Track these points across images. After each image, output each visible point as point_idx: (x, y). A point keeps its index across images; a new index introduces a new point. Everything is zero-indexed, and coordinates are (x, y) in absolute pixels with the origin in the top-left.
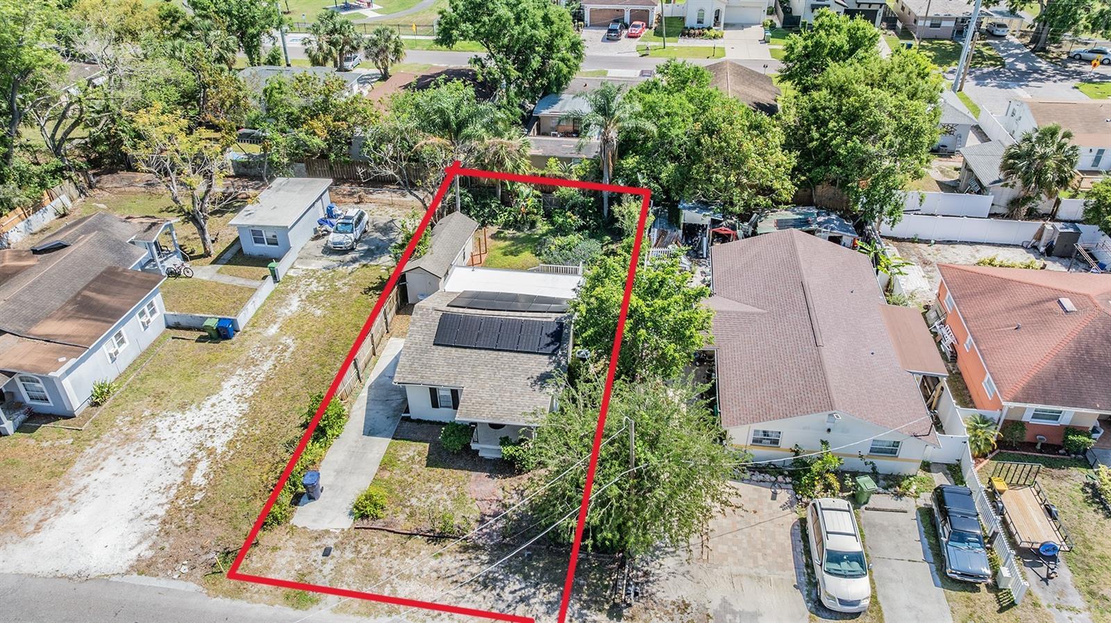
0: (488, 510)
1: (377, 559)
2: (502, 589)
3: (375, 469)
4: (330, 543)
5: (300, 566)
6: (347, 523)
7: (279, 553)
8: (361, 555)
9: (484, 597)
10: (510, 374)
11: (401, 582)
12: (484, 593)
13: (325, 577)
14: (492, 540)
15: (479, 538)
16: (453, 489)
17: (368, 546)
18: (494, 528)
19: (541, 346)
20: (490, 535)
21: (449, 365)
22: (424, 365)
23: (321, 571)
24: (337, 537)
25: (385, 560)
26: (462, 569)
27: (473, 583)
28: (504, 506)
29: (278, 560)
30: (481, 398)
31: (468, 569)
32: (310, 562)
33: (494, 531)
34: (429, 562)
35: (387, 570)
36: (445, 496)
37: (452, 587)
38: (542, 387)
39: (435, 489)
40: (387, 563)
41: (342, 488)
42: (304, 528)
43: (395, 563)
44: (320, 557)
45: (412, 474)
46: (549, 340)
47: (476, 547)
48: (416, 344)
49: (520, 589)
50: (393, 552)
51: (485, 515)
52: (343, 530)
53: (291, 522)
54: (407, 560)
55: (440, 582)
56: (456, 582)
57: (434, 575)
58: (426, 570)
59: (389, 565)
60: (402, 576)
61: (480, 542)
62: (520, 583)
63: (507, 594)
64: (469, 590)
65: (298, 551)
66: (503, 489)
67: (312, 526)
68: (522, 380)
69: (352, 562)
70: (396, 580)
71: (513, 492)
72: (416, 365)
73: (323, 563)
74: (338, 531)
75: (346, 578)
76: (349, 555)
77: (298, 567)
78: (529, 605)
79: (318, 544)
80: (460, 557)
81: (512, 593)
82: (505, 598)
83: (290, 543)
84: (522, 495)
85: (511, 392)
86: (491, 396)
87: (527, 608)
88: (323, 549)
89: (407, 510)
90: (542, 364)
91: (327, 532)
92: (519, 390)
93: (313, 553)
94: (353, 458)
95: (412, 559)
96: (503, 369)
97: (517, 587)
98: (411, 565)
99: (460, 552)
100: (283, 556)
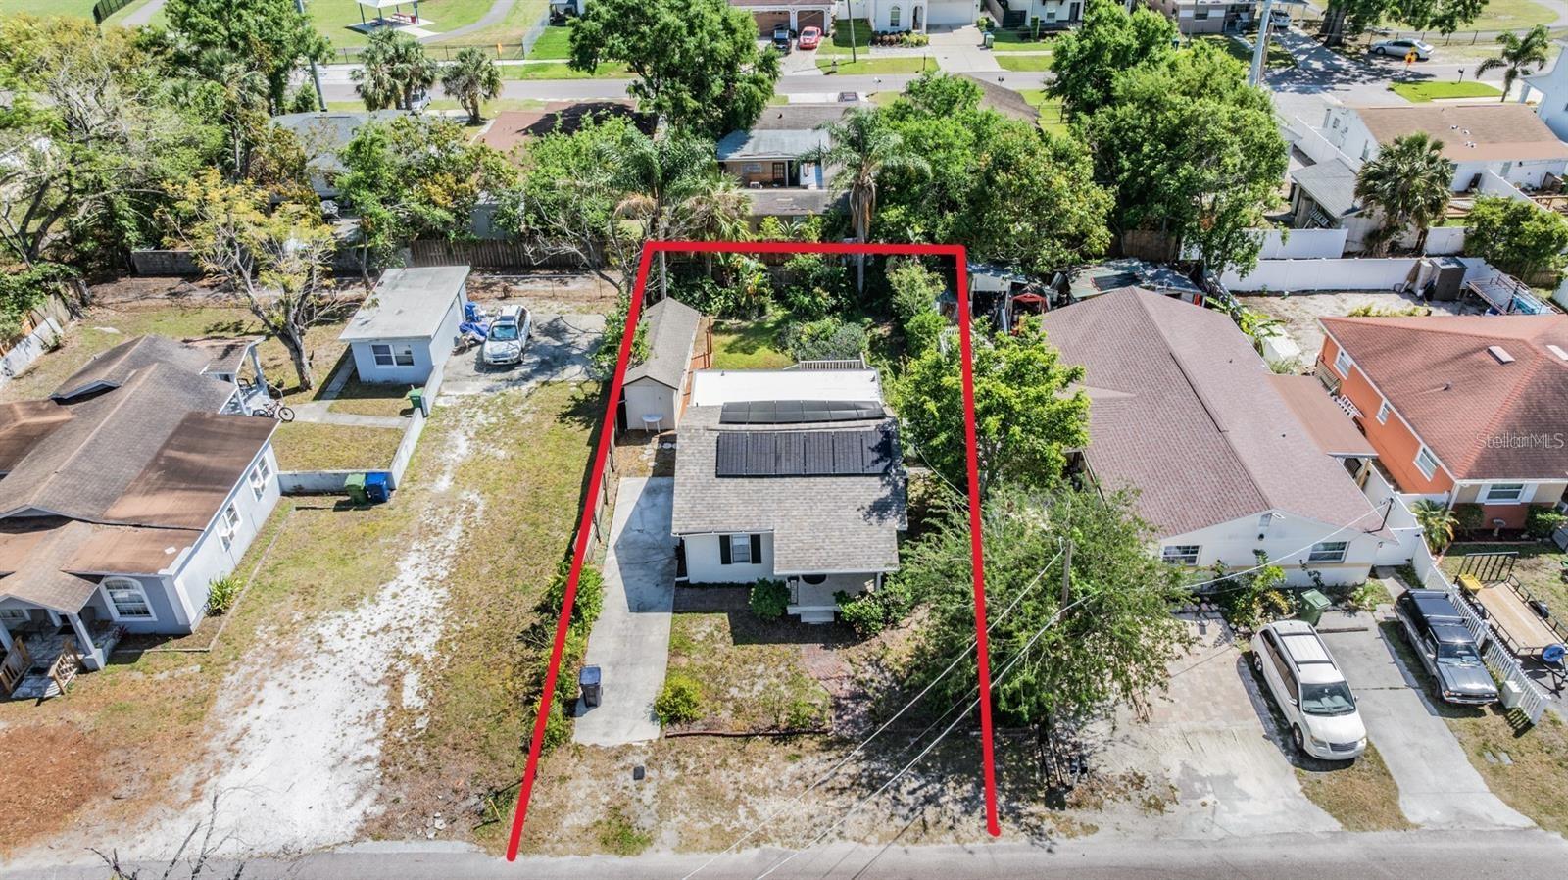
0: (840, 692)
1: (713, 773)
2: (897, 789)
3: (665, 656)
4: (639, 761)
5: (607, 798)
6: (653, 732)
7: (571, 784)
8: (688, 772)
9: (877, 804)
10: (832, 506)
11: (757, 800)
12: (874, 797)
13: (648, 807)
14: (860, 729)
15: (842, 729)
16: (782, 669)
17: (694, 758)
18: (857, 713)
19: (866, 465)
20: (855, 723)
21: (744, 502)
22: (709, 506)
23: (640, 800)
24: (646, 752)
25: (724, 774)
26: (833, 771)
27: (855, 787)
28: (860, 683)
29: (573, 794)
30: (801, 541)
31: (841, 772)
32: (620, 790)
33: (858, 717)
34: (785, 768)
35: (732, 786)
36: (775, 681)
37: (830, 795)
38: (881, 518)
39: (758, 672)
40: (729, 777)
41: (628, 686)
42: (595, 745)
43: (740, 776)
44: (632, 783)
45: (718, 656)
46: (876, 456)
47: (842, 742)
48: (692, 478)
49: (921, 787)
50: (731, 762)
51: (839, 698)
52: (650, 741)
53: (573, 740)
54: (755, 769)
55: (810, 792)
56: (833, 788)
57: (799, 784)
58: (785, 778)
59: (732, 779)
60: (753, 790)
61: (846, 733)
62: (917, 778)
63: (905, 795)
64: (854, 798)
65: (597, 777)
66: (850, 662)
67: (605, 742)
68: (851, 513)
69: (679, 782)
70: (749, 798)
71: (864, 664)
72: (699, 507)
73: (639, 789)
74: (644, 744)
75: (679, 805)
76: (671, 774)
77: (605, 799)
78: (938, 805)
79: (622, 765)
80: (825, 756)
81: (912, 792)
82: (905, 802)
83: (581, 769)
84: (878, 666)
85: (841, 531)
86: (814, 537)
87: (938, 809)
88: (632, 770)
89: (730, 705)
90: (875, 489)
91: (629, 746)
92: (850, 526)
93: (619, 777)
94: (628, 645)
95: (761, 766)
96: (821, 501)
97: (916, 784)
98: (760, 774)
99: (824, 750)
100: (578, 788)
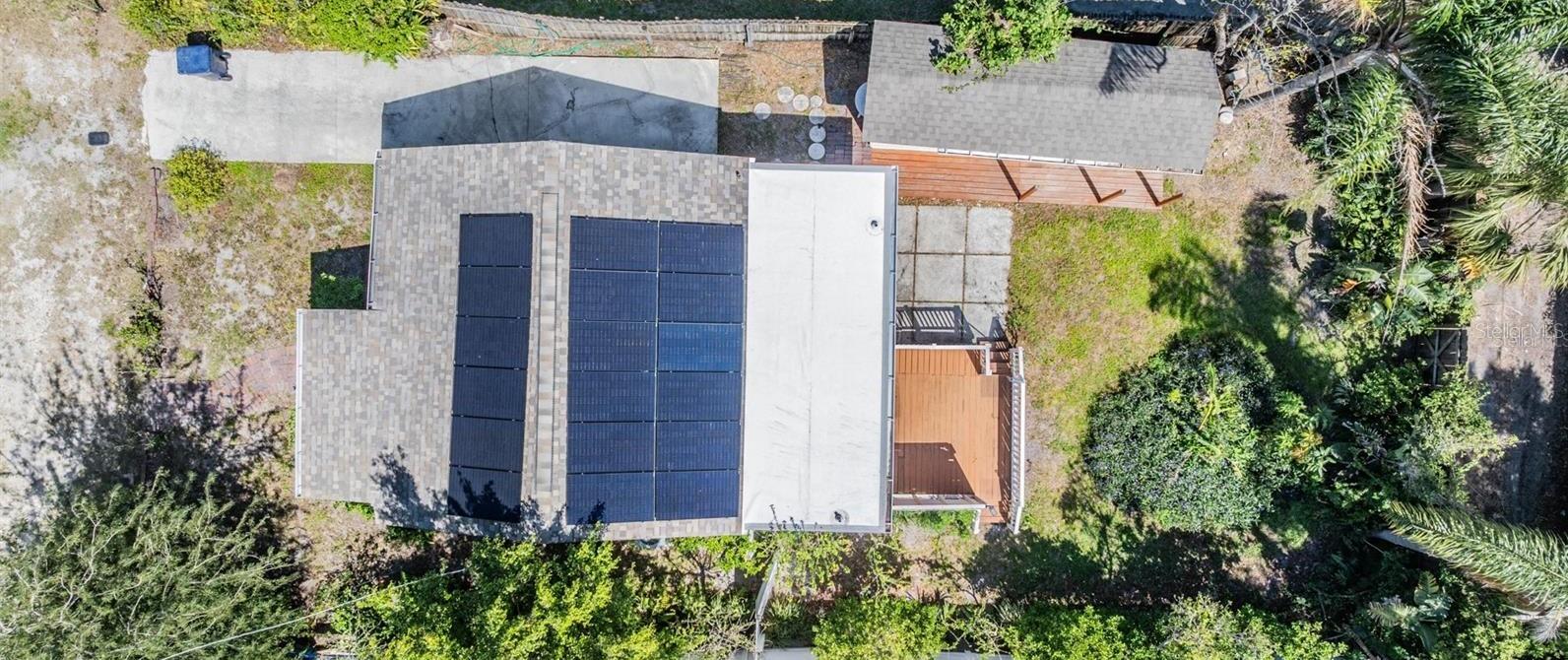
0: (216, 393)
1: (93, 228)
2: (55, 447)
4: (119, 138)
5: (64, 103)
6: (163, 151)
7: (87, 58)
8: (97, 198)
9: (35, 422)
11: (50, 280)
12: (43, 420)
13: (49, 152)
14: (152, 414)
15: (155, 391)
17: (119, 204)
18: (178, 412)
19: (462, 470)
20: (162, 407)
23: (59, 142)
24: (131, 144)
25: (91, 242)
26: (85, 373)
27: (59, 398)
28: (230, 421)
29: (71, 62)
31: (84, 384)
32: (75, 116)
33: (171, 413)
34: (95, 316)
35: (72, 251)
36: (242, 309)
37: (49, 367)
38: (385, 481)
39: (258, 286)
40: (86, 247)
41: (241, 113)
42: (144, 80)
43: (87, 261)
44: (86, 131)
46: (478, 490)
47: (132, 389)
48: (461, 174)
49: (56, 478)
50: (109, 251)
51: (205, 390)
52: (147, 148)
53: (154, 53)
54: (94, 279)
55: (55, 345)
56: (58, 371)
57: (70, 331)
58: (79, 315)
59: (82, 250)
60: (63, 278)
61: (146, 394)
62: (69, 475)
63: (46, 457)
64: (45, 395)
65: (94, 88)
67: (148, 92)
68: (393, 438)
69: (84, 187)
70: (54, 272)
73: (75, 141)
74: (143, 141)
75: (49, 189)
76: (94, 179)
77: (62, 101)
79: (112, 117)
80: (109, 367)
81: (50, 467)
82: (38, 456)
83: (108, 69)
88: (104, 129)
89: (204, 248)
91: (140, 123)
93: (94, 115)
95: (99, 287)
97: (61, 472)
98: (87, 286)
99: (119, 364)
100: (80, 65)
